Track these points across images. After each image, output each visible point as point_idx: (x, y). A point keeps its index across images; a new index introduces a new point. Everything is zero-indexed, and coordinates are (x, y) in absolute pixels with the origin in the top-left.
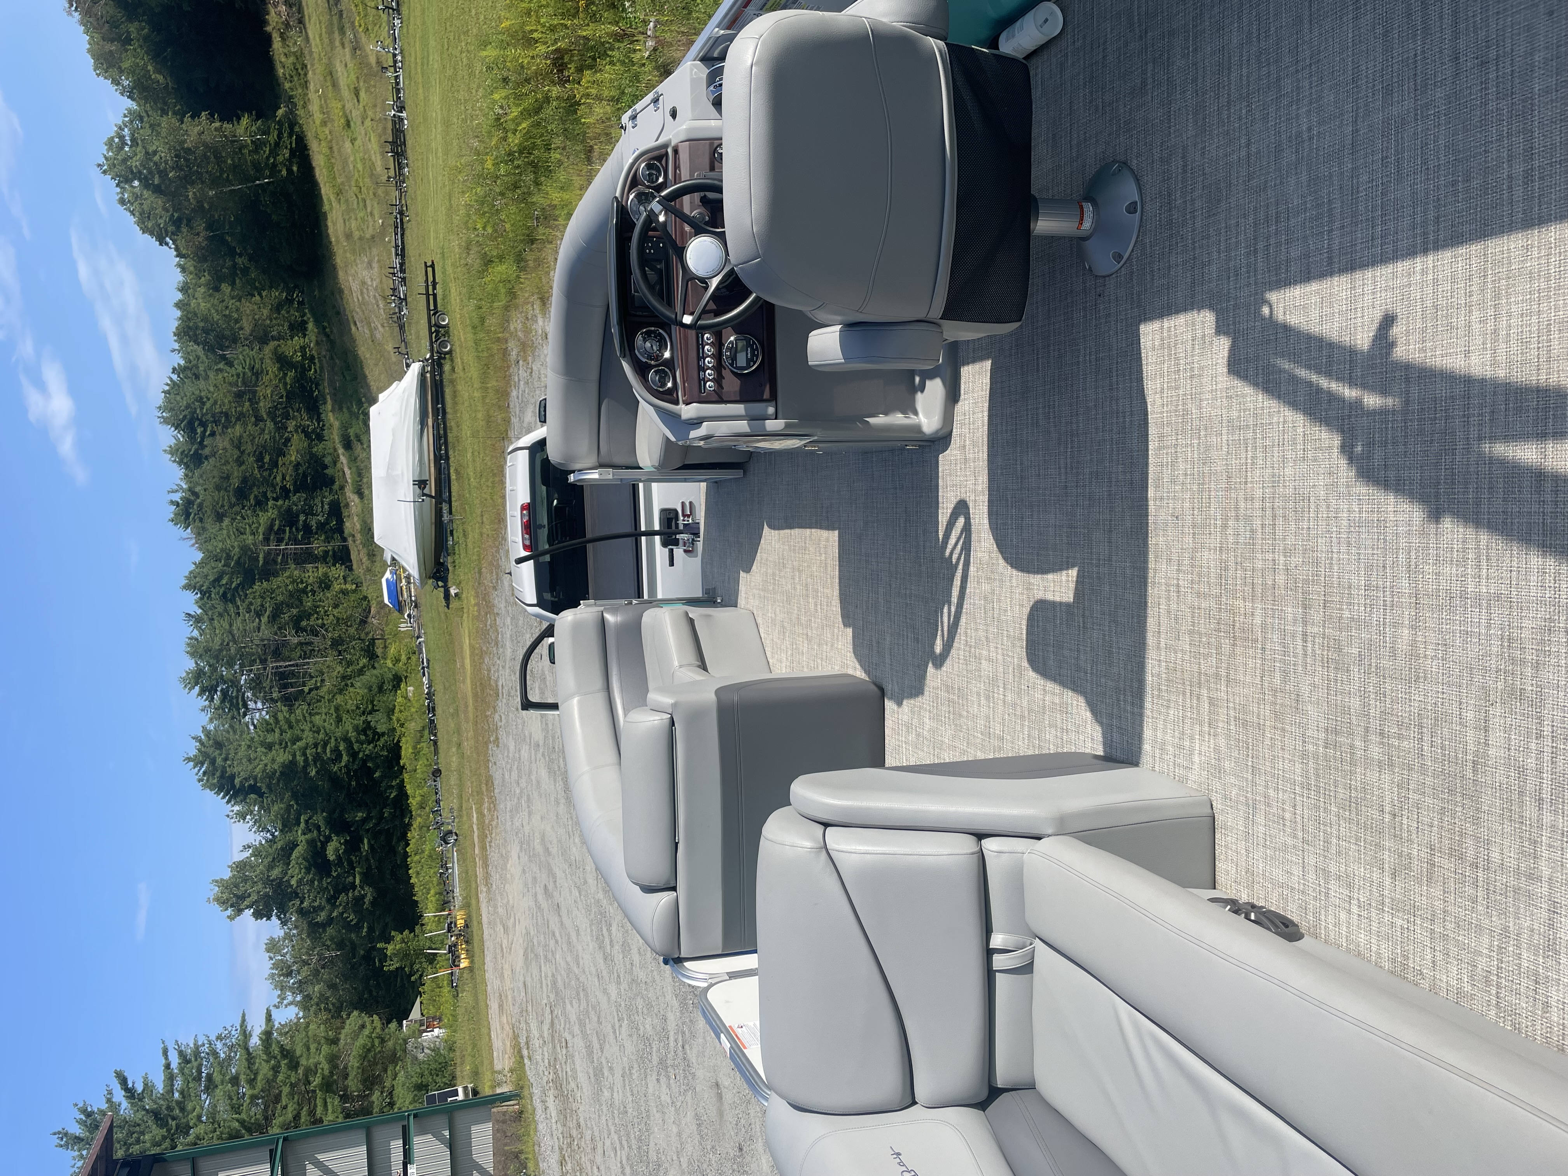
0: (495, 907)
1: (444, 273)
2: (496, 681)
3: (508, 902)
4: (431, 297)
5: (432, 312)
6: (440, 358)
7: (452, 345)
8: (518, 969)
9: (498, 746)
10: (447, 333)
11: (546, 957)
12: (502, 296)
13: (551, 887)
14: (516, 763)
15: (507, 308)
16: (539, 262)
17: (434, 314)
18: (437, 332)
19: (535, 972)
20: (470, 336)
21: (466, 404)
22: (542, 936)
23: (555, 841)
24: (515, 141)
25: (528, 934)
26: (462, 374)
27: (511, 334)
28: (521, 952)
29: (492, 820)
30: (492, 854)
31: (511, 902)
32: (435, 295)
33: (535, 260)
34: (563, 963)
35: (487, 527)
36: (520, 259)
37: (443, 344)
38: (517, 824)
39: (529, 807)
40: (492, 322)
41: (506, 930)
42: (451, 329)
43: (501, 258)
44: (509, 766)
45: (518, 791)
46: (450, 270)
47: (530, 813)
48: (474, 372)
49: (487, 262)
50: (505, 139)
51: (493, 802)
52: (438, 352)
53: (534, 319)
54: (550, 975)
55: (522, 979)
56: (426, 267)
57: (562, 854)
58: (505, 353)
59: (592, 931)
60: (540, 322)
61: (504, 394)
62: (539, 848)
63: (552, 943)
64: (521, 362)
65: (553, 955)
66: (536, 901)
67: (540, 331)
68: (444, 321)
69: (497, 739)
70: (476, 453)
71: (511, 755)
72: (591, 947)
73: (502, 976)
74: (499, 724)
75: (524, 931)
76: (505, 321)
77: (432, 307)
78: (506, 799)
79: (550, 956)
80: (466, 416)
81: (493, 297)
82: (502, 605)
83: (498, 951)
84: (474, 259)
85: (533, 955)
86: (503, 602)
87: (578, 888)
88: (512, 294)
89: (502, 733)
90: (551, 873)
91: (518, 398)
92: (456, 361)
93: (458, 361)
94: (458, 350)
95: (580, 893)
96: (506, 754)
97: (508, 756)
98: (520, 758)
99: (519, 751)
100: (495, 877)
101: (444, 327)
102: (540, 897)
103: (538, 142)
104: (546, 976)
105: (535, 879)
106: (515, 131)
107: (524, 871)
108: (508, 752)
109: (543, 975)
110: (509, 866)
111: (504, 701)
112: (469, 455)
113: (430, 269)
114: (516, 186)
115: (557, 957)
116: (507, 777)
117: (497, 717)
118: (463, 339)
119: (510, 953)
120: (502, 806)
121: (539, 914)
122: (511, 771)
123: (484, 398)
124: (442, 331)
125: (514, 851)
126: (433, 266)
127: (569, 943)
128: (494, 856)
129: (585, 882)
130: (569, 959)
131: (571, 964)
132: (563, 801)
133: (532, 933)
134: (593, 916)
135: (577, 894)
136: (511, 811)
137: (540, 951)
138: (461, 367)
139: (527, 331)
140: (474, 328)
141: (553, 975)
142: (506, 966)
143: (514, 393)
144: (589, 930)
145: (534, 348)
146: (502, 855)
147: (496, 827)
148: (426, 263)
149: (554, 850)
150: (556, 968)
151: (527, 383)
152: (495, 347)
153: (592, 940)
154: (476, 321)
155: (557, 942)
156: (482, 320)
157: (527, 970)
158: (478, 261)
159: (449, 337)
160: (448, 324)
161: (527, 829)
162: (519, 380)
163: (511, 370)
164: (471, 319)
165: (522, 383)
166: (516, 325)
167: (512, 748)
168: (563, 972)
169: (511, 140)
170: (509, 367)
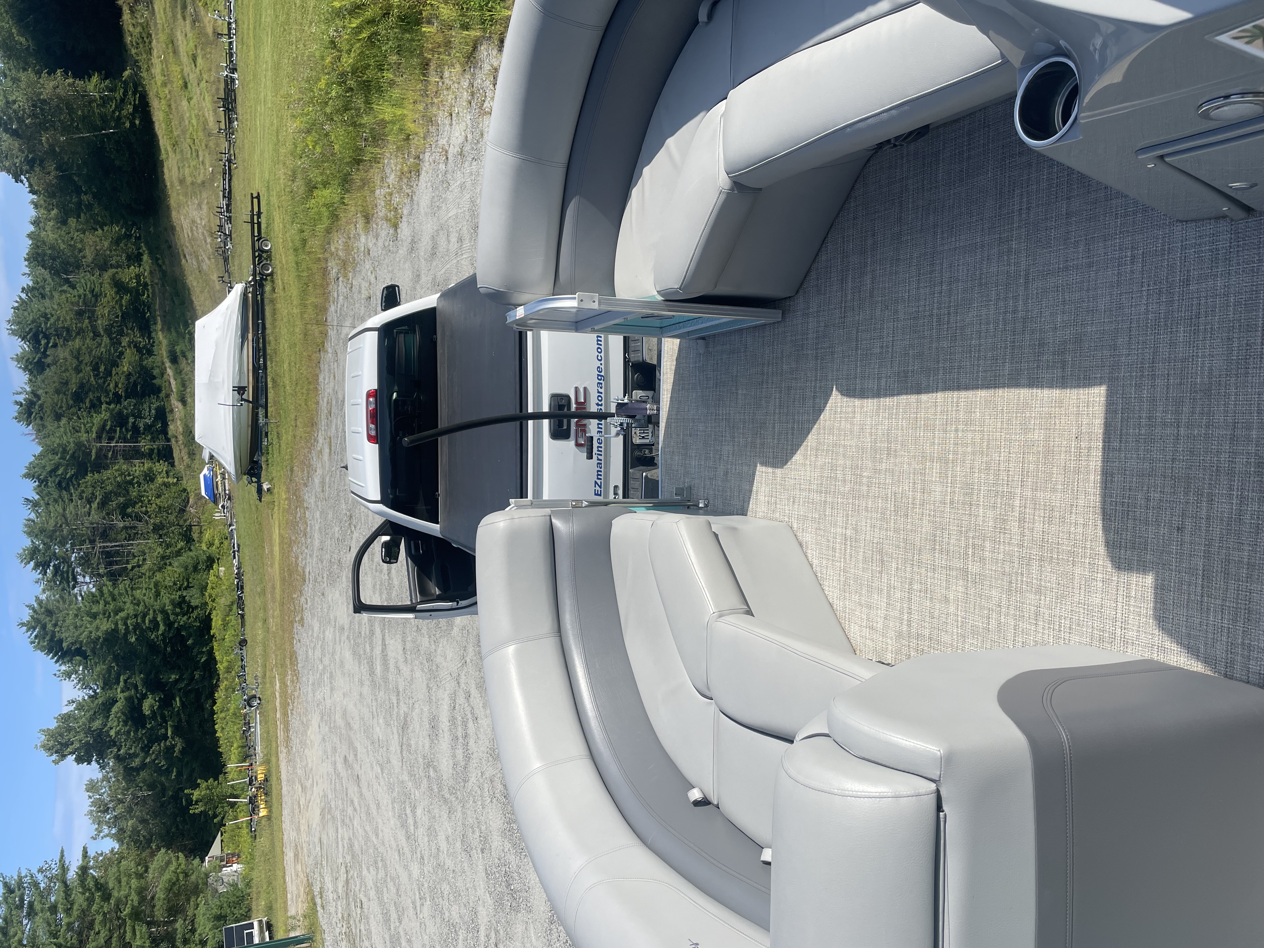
0: (295, 768)
1: (268, 204)
2: (304, 568)
3: (307, 765)
4: (256, 226)
5: (256, 238)
6: (262, 279)
7: (273, 268)
8: (314, 826)
9: (303, 626)
10: (269, 257)
11: (343, 821)
12: (325, 219)
13: (351, 758)
14: (320, 643)
15: (328, 231)
16: (365, 183)
17: (258, 240)
18: (260, 256)
19: (331, 832)
20: (292, 258)
21: (285, 320)
22: (340, 802)
23: (357, 718)
24: (347, 61)
25: (325, 796)
26: (282, 293)
27: (332, 254)
28: (318, 811)
29: (295, 691)
30: (293, 720)
31: (310, 765)
32: (259, 224)
33: (362, 180)
34: (360, 831)
35: (300, 431)
36: (346, 182)
37: (265, 267)
38: (319, 696)
39: (331, 683)
40: (314, 244)
41: (304, 789)
42: (273, 254)
43: (325, 184)
44: (312, 645)
45: (321, 667)
46: (274, 200)
47: (332, 689)
48: (294, 291)
49: (311, 188)
50: (339, 58)
51: (296, 674)
52: (260, 273)
53: (357, 237)
54: (347, 838)
55: (318, 835)
56: (252, 198)
57: (365, 732)
58: (325, 272)
59: (393, 808)
60: (363, 239)
61: (322, 309)
62: (340, 722)
63: (350, 811)
64: (341, 279)
65: (351, 820)
66: (335, 769)
67: (362, 249)
68: (267, 246)
69: (302, 619)
70: (293, 364)
71: (315, 635)
72: (392, 822)
73: (298, 830)
74: (305, 606)
75: (321, 794)
76: (325, 246)
77: (256, 234)
78: (308, 673)
79: (347, 821)
80: (284, 331)
81: (315, 222)
82: (312, 501)
83: (296, 807)
84: (299, 186)
85: (329, 817)
86: (313, 497)
87: (381, 765)
88: (334, 217)
89: (307, 615)
90: (351, 745)
91: (336, 312)
92: (276, 281)
93: (279, 283)
94: (279, 272)
95: (382, 770)
96: (310, 633)
97: (312, 635)
98: (324, 638)
99: (324, 632)
100: (295, 741)
101: (267, 251)
102: (340, 766)
103: (372, 62)
104: (343, 839)
105: (335, 749)
106: (349, 51)
107: (324, 739)
108: (313, 631)
109: (340, 836)
110: (309, 733)
111: (311, 586)
112: (286, 366)
113: (255, 201)
114: (346, 109)
115: (355, 823)
116: (310, 653)
117: (303, 600)
118: (284, 262)
119: (307, 811)
120: (304, 679)
121: (337, 780)
122: (314, 648)
123: (302, 314)
124: (264, 255)
125: (315, 720)
126: (258, 197)
127: (368, 814)
128: (295, 723)
129: (389, 761)
130: (368, 828)
131: (370, 833)
132: (367, 683)
133: (330, 797)
134: (395, 794)
135: (379, 771)
136: (313, 684)
137: (337, 814)
138: (281, 287)
139: (348, 248)
140: (296, 250)
141: (350, 839)
142: (303, 821)
143: (333, 308)
144: (390, 806)
145: (355, 264)
146: (303, 723)
147: (298, 697)
148: (252, 194)
149: (356, 727)
150: (353, 833)
151: (346, 298)
152: (315, 267)
153: (394, 816)
154: (298, 244)
155: (355, 810)
156: (304, 242)
157: (324, 828)
158: (303, 188)
159: (271, 260)
160: (270, 249)
161: (328, 702)
162: (338, 295)
163: (331, 287)
164: (293, 242)
165: (341, 298)
166: (338, 243)
167: (316, 629)
168: (360, 839)
169: (345, 60)
170: (328, 284)
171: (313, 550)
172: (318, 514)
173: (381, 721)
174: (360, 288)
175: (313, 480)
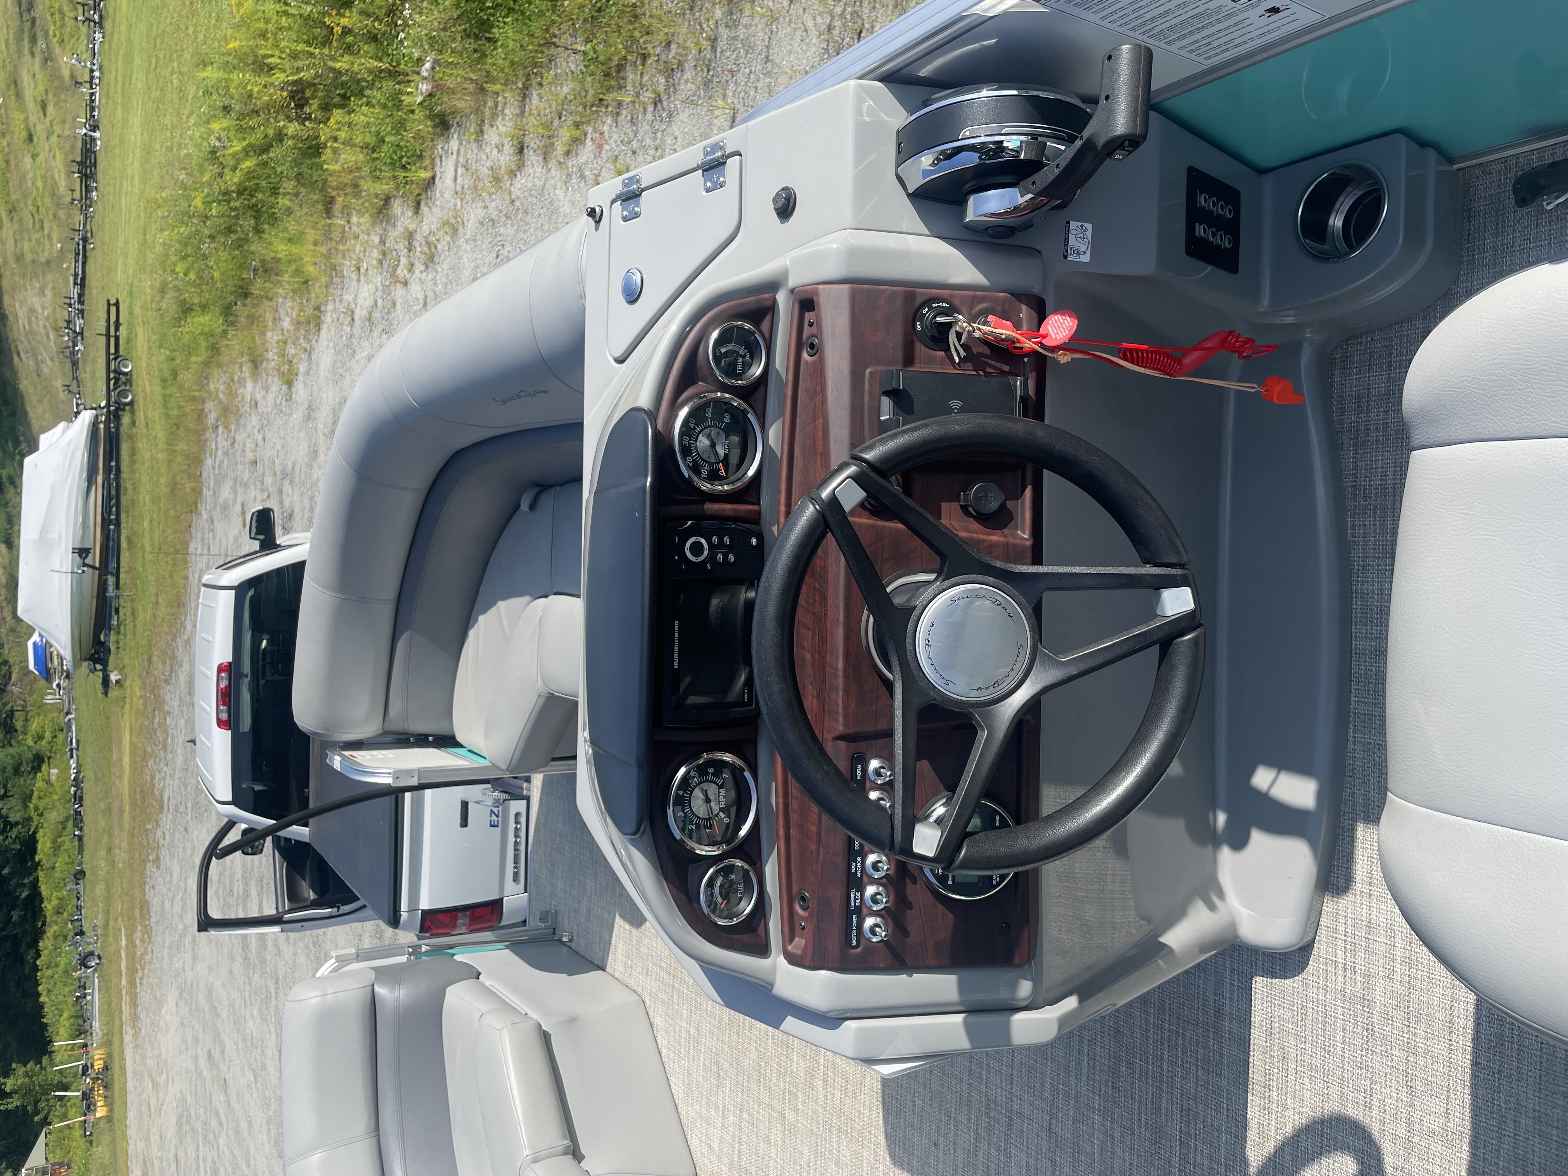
0: (144, 1057)
1: (131, 313)
2: (162, 792)
3: (160, 1054)
4: (112, 340)
5: (112, 357)
6: (117, 409)
7: (134, 396)
8: (169, 1137)
9: (158, 867)
10: (129, 382)
11: (205, 1137)
12: (202, 350)
13: (216, 1055)
14: (180, 893)
15: (207, 364)
16: (252, 319)
17: (115, 359)
18: (117, 380)
19: (191, 1150)
20: (158, 389)
21: (147, 465)
22: (202, 1110)
23: (226, 1002)
24: (233, 179)
25: (183, 1099)
26: (144, 430)
27: (210, 394)
28: (173, 1119)
29: (145, 953)
30: (143, 993)
31: (164, 1056)
32: (117, 338)
33: (248, 317)
34: (228, 1154)
35: (163, 611)
36: (227, 311)
37: (123, 394)
38: (177, 965)
39: (193, 950)
40: (187, 377)
41: (155, 1086)
42: (134, 378)
43: (204, 307)
44: (170, 895)
45: (180, 927)
46: (138, 311)
47: (194, 958)
48: (160, 431)
49: (186, 310)
50: (221, 175)
51: (148, 931)
52: (116, 402)
53: (242, 382)
55: (173, 1151)
56: (109, 305)
57: (234, 1023)
58: (201, 415)
59: (269, 1130)
60: (249, 386)
61: (195, 461)
62: (204, 1004)
63: (214, 1123)
64: (221, 429)
65: (215, 1137)
66: (196, 1065)
67: (249, 398)
68: (126, 367)
69: (158, 858)
70: (155, 523)
71: (174, 882)
72: (267, 1149)
73: (147, 1140)
74: (162, 842)
75: (178, 1095)
76: (203, 379)
77: (112, 351)
78: (164, 932)
79: (211, 1137)
80: (145, 478)
81: (190, 350)
82: (176, 703)
83: (144, 1109)
84: (169, 303)
85: (188, 1128)
86: (177, 699)
87: (254, 1070)
88: (215, 350)
89: (164, 853)
90: (217, 1037)
91: (214, 468)
92: (137, 414)
93: (140, 415)
94: (141, 402)
95: (255, 1077)
96: (168, 879)
97: (170, 882)
100: (145, 1021)
101: (126, 374)
102: (203, 1062)
103: (264, 183)
105: (196, 1039)
106: (234, 169)
107: (182, 1024)
108: (172, 877)
110: (163, 1011)
111: (170, 816)
112: (146, 524)
113: (113, 309)
114: (229, 230)
115: (221, 1142)
116: (167, 905)
117: (159, 834)
118: (148, 391)
119: (159, 1116)
120: (159, 939)
121: (198, 1082)
122: (173, 899)
123: (170, 461)
124: (123, 378)
125: (172, 996)
126: (117, 304)
127: (237, 1133)
128: (145, 996)
129: (264, 1068)
130: (236, 1152)
131: (240, 1159)
133: (189, 1101)
135: (252, 1078)
136: (170, 947)
137: (198, 1125)
138: (143, 422)
139: (231, 394)
140: (164, 380)
142: (154, 1130)
143: (209, 462)
144: (265, 1127)
145: (238, 414)
146: (155, 998)
147: (150, 962)
148: (108, 301)
149: (224, 1014)
150: (218, 1155)
151: (226, 454)
152: (189, 407)
153: (269, 1142)
154: (167, 373)
155: (221, 1124)
156: (175, 374)
157: (181, 1142)
158: (174, 307)
159: (131, 386)
160: (131, 371)
161: (189, 975)
162: (217, 449)
163: (208, 435)
164: (160, 371)
165: (220, 453)
166: (217, 384)
167: (176, 874)
169: (228, 178)
170: (204, 430)
171: (174, 770)
172: (182, 722)
173: (255, 1013)
174: (244, 446)
175: (177, 676)
